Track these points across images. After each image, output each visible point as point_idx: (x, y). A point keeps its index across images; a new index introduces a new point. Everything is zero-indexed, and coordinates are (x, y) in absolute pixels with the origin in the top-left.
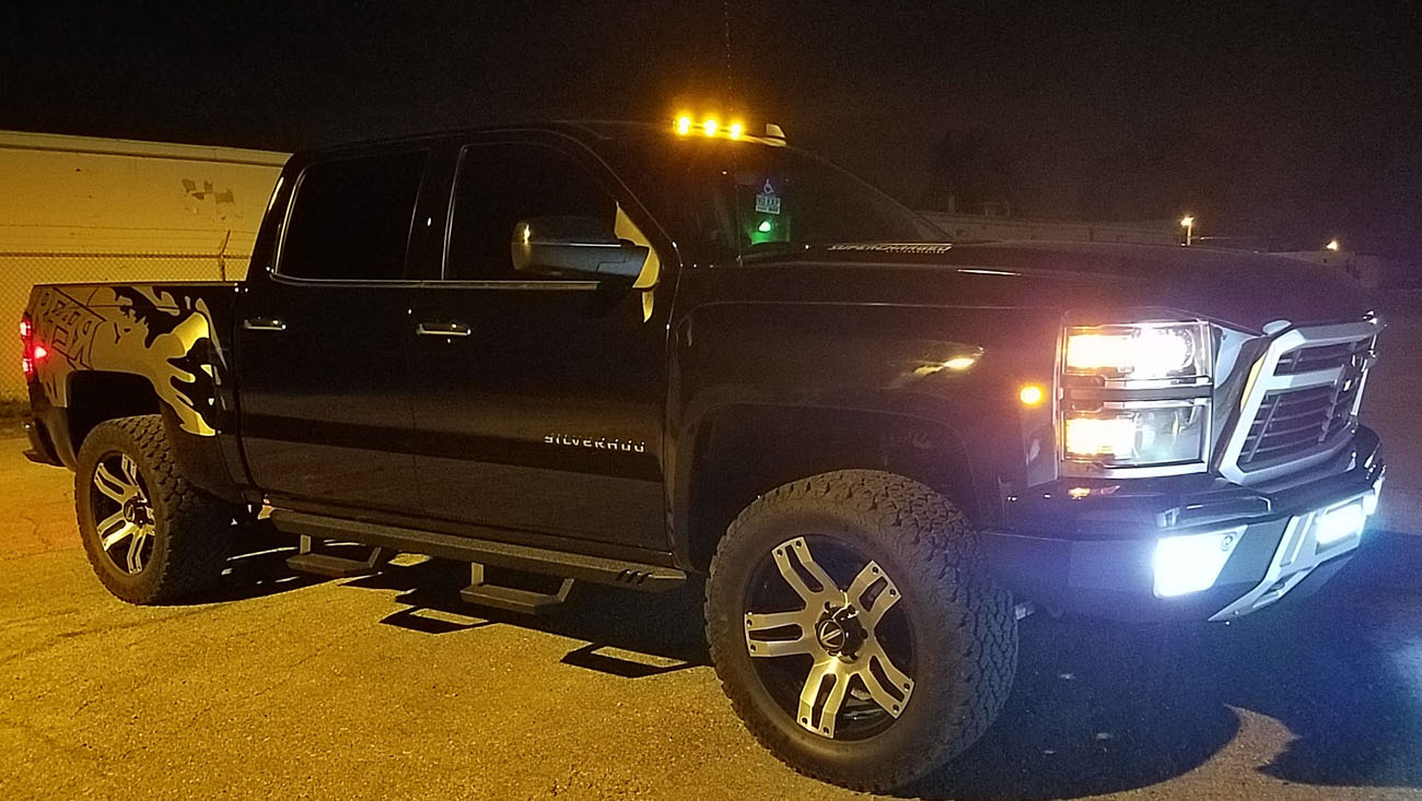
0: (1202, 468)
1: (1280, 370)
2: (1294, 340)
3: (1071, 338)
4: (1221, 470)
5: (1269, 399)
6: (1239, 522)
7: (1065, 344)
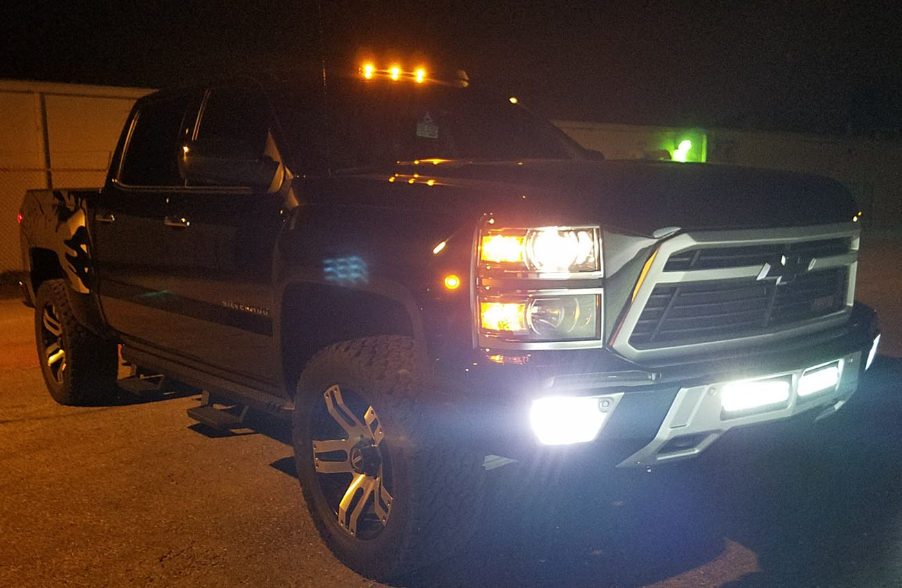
0: (598, 344)
1: (670, 267)
2: (685, 242)
3: (484, 238)
4: (614, 346)
5: (658, 289)
6: (616, 390)
7: (480, 243)
